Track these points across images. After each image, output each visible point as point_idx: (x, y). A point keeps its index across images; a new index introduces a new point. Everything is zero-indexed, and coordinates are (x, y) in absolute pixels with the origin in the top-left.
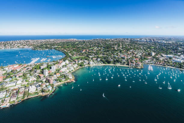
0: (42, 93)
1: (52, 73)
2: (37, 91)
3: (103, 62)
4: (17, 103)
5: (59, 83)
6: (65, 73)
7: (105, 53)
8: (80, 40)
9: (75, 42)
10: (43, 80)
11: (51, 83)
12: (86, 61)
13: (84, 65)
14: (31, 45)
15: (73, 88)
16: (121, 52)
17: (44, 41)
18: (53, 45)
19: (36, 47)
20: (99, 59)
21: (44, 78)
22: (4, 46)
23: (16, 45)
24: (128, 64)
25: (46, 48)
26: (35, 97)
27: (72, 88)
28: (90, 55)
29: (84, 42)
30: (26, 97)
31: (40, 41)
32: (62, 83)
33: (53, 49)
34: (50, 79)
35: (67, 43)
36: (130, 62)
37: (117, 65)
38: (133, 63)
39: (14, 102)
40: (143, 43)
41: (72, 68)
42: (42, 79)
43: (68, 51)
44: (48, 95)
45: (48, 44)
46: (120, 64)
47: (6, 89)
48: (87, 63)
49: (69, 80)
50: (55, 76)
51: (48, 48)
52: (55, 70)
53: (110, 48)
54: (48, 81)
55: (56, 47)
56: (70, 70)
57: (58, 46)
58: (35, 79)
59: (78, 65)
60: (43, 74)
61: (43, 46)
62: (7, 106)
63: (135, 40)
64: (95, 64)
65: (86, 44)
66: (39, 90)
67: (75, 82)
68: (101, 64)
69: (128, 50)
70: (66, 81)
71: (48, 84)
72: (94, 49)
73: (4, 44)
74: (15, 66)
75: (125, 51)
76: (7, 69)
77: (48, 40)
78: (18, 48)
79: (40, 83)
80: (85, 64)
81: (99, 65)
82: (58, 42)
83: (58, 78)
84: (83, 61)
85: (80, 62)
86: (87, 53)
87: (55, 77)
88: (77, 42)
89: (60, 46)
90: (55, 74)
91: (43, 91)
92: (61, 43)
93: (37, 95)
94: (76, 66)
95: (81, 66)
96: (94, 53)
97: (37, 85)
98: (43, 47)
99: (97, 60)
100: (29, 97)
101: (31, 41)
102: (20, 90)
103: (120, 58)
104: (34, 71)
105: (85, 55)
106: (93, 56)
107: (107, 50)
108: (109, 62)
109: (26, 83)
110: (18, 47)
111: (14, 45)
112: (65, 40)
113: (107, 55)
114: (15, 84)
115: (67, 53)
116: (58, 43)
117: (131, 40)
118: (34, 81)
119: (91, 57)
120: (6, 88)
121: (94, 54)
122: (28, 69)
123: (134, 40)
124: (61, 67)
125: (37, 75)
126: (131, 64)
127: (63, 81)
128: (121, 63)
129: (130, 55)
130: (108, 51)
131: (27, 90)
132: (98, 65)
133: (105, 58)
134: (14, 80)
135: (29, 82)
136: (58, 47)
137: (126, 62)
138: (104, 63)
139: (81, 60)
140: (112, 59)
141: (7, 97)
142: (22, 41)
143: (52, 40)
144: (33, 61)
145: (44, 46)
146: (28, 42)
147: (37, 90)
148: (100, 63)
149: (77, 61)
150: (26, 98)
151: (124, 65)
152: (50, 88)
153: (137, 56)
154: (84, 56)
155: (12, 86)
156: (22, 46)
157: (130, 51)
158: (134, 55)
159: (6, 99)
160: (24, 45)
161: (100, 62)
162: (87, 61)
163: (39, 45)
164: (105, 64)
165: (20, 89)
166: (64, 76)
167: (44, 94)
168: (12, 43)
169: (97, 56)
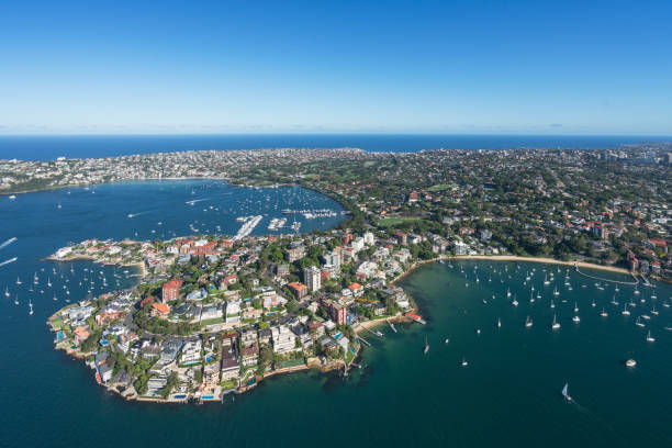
0: (317, 359)
1: (332, 280)
2: (299, 350)
3: (505, 246)
4: (244, 389)
5: (367, 324)
6: (377, 285)
7: (502, 208)
8: (376, 154)
9: (363, 162)
10: (310, 308)
11: (340, 322)
12: (436, 237)
13: (436, 256)
14: (222, 169)
15: (427, 348)
16: (569, 206)
17: (256, 154)
18: (291, 169)
19: (237, 177)
20: (486, 235)
21: (308, 298)
22: (143, 170)
23: (176, 166)
24: (625, 263)
25: (273, 180)
26: (297, 372)
27: (426, 351)
28: (445, 214)
29: (395, 162)
30: (268, 369)
31: (244, 155)
32: (377, 321)
33: (293, 184)
34: (336, 306)
35: (336, 163)
36: (632, 254)
37: (571, 263)
38: (650, 260)
39: (235, 384)
40: (650, 169)
41: (396, 266)
42: (302, 301)
43: (350, 194)
44: (343, 369)
45: (273, 167)
46: (583, 258)
47: (198, 330)
48: (443, 248)
49: (399, 314)
50: (346, 292)
51: (278, 181)
52: (339, 270)
53: (519, 187)
54: (328, 313)
55: (303, 177)
56: (389, 272)
57: (307, 173)
58: (284, 301)
59: (411, 252)
60: (302, 281)
61: (258, 173)
62: (216, 397)
63: (606, 158)
64: (475, 253)
65: (405, 171)
66: (307, 345)
67: (424, 323)
68: (500, 253)
69: (598, 201)
70: (391, 318)
71: (330, 324)
72: (450, 189)
73: (140, 162)
74: (197, 244)
75: (586, 203)
76: (174, 250)
77: (269, 152)
78: (184, 178)
79: (304, 319)
80: (436, 249)
81: (494, 258)
82: (304, 161)
83: (357, 301)
84: (425, 239)
85: (415, 241)
86: (428, 204)
87: (347, 297)
88: (369, 160)
89: (314, 176)
90: (344, 285)
91: (321, 352)
92: (315, 162)
93: (304, 367)
94: (405, 256)
95: (422, 256)
96: (458, 207)
97: (294, 325)
98: (258, 178)
99: (477, 235)
100: (278, 371)
101: (218, 156)
102: (243, 339)
103: (576, 232)
104: (269, 268)
105: (424, 213)
106: (457, 219)
107: (506, 196)
108: (533, 250)
109: (258, 313)
110: (184, 173)
111: (172, 166)
112: (324, 155)
113: (512, 216)
114: (220, 314)
115: (349, 201)
116: (305, 164)
117: (587, 157)
118: (280, 307)
119: (449, 221)
120: (197, 327)
121: (458, 212)
122: (245, 258)
123: (603, 158)
124: (356, 259)
125: (283, 283)
126: (640, 265)
127: (378, 317)
128: (588, 254)
129: (617, 223)
130: (512, 201)
131: (267, 341)
132: (487, 258)
133: (509, 231)
134: (216, 299)
135: (266, 309)
136: (309, 176)
137: (612, 254)
138: (511, 250)
139: (417, 231)
140: (540, 235)
141: (209, 361)
142: (191, 155)
143: (281, 153)
144: (244, 227)
145: (262, 171)
146: (209, 157)
147: (298, 344)
148: (496, 251)
149: (405, 238)
150: (268, 372)
151: (603, 264)
152: (344, 343)
153: (651, 227)
154: (419, 215)
155: (213, 321)
156: (194, 172)
157: (611, 207)
158: (637, 223)
159: (207, 369)
160: (201, 170)
161: (495, 247)
162: (439, 237)
163: (245, 168)
164: (519, 255)
165: (244, 335)
166: (378, 295)
167: (329, 364)
168: (164, 161)
169: (473, 218)
